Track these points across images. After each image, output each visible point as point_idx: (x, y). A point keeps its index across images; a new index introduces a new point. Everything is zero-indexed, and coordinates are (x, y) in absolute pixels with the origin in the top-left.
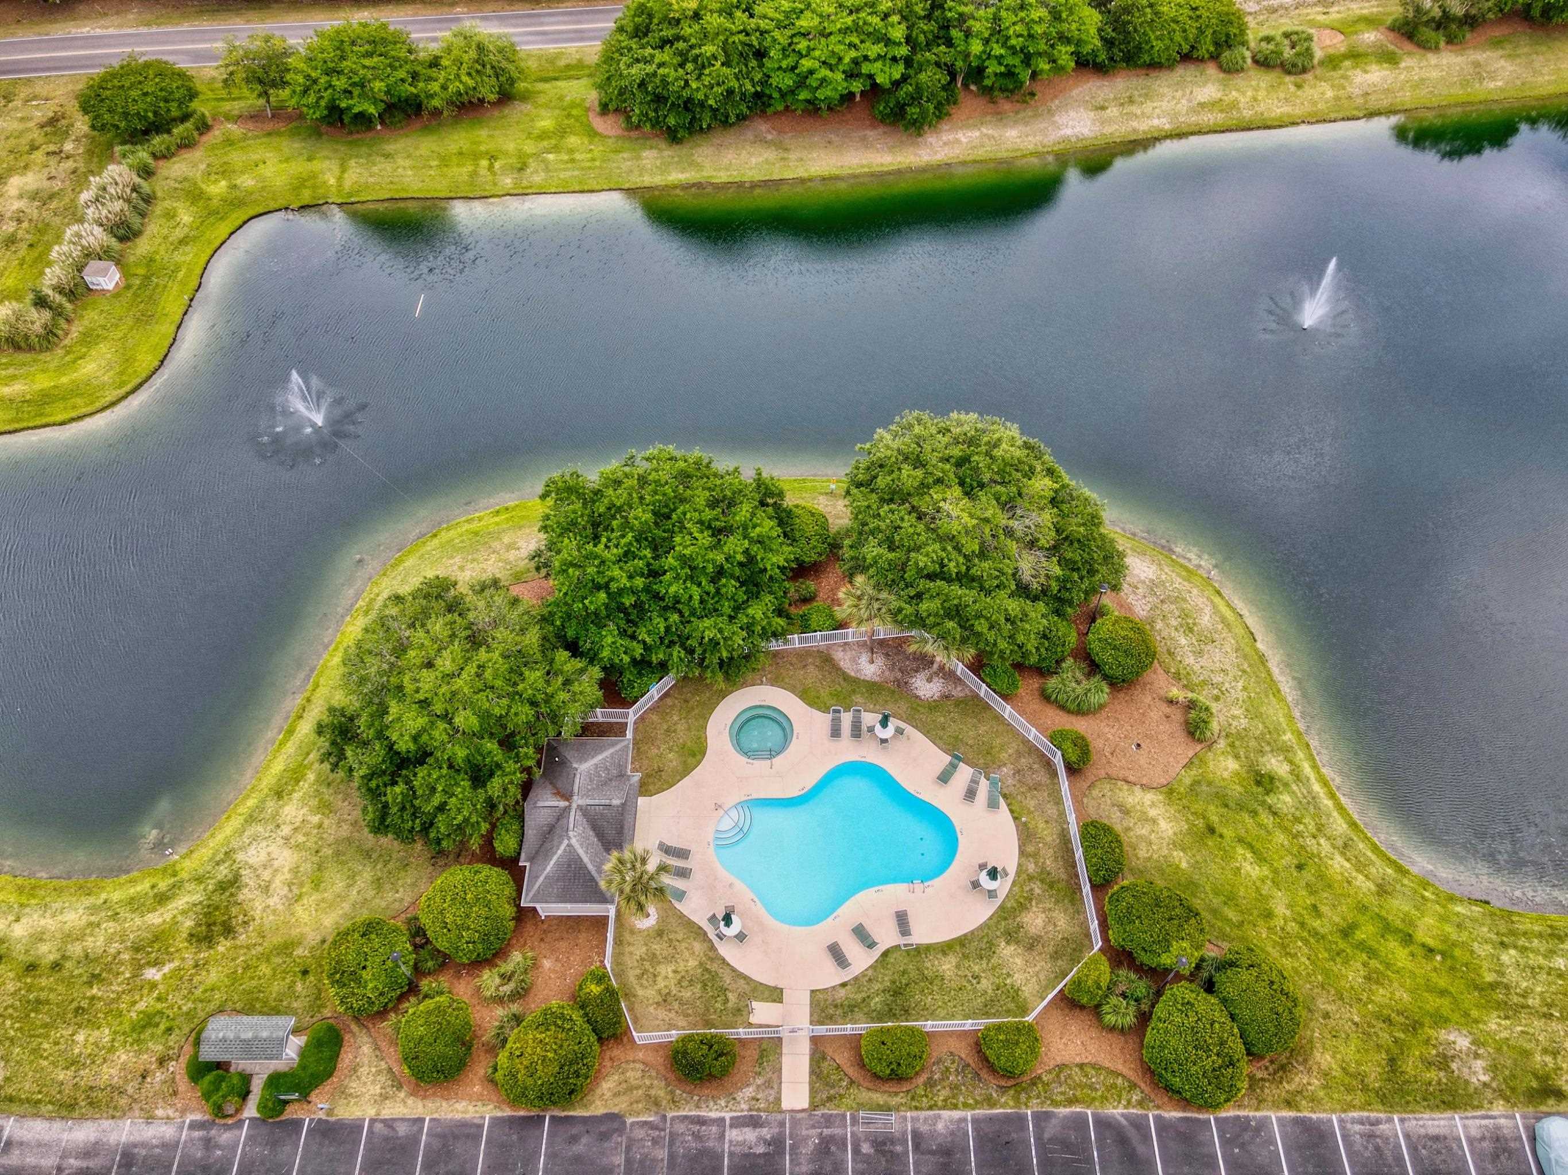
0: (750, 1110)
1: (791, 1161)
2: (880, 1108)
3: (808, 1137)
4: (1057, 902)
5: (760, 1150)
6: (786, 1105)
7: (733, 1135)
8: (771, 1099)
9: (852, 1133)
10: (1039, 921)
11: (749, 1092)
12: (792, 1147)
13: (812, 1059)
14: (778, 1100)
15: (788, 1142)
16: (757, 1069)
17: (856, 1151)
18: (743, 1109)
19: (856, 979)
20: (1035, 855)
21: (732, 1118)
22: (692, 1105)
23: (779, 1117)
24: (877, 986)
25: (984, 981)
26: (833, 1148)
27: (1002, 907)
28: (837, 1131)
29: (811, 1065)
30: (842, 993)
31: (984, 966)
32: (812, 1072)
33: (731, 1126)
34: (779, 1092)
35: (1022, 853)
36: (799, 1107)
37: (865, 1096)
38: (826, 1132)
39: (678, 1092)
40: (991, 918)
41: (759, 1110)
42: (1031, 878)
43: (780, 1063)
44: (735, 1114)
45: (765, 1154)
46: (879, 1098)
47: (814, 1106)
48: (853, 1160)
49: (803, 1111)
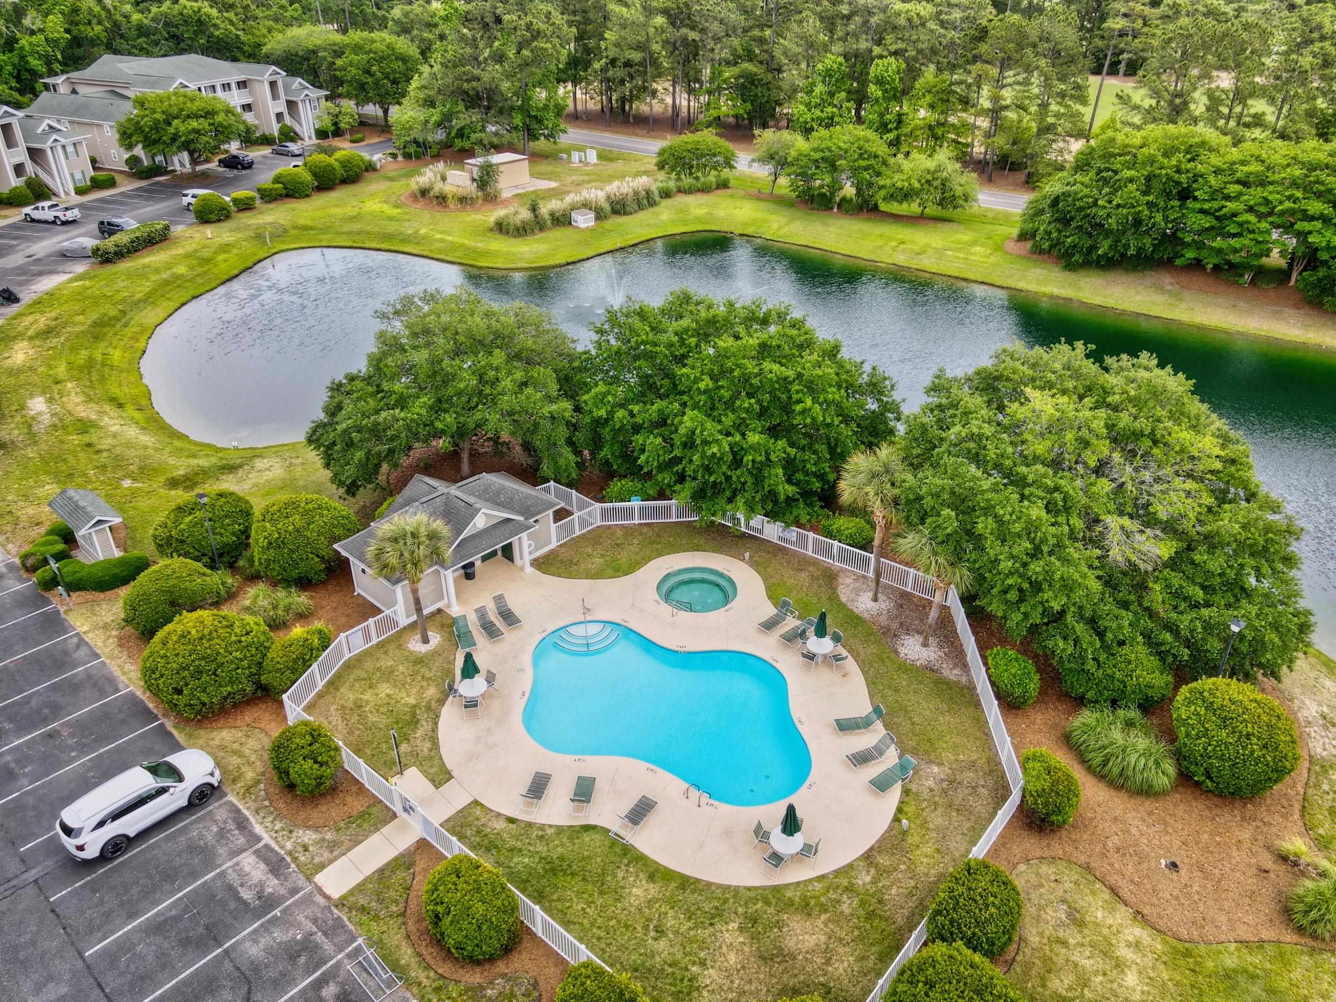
0: (290, 853)
1: (255, 931)
2: (396, 967)
3: (299, 925)
4: (860, 939)
5: (247, 895)
6: (319, 879)
7: (248, 861)
8: (317, 860)
9: (338, 964)
10: (810, 941)
11: (309, 836)
12: (275, 919)
13: (395, 859)
14: (322, 866)
15: (277, 912)
16: (342, 824)
17: (318, 985)
18: (283, 846)
19: (530, 825)
20: (882, 872)
21: (266, 846)
22: (253, 806)
23: (301, 881)
24: (541, 848)
25: (662, 944)
26: (302, 960)
27: (777, 889)
28: (328, 946)
29: (388, 864)
30: (501, 825)
31: (683, 929)
32: (381, 871)
33: (256, 852)
34: (331, 862)
35: (868, 857)
36: (328, 891)
37: (396, 938)
38: (319, 937)
39: (262, 786)
40: (749, 889)
41: (295, 859)
42: (850, 889)
43: (367, 837)
44: (273, 844)
45: (245, 903)
46: (406, 955)
47: (341, 903)
48: (303, 991)
49: (327, 897)
